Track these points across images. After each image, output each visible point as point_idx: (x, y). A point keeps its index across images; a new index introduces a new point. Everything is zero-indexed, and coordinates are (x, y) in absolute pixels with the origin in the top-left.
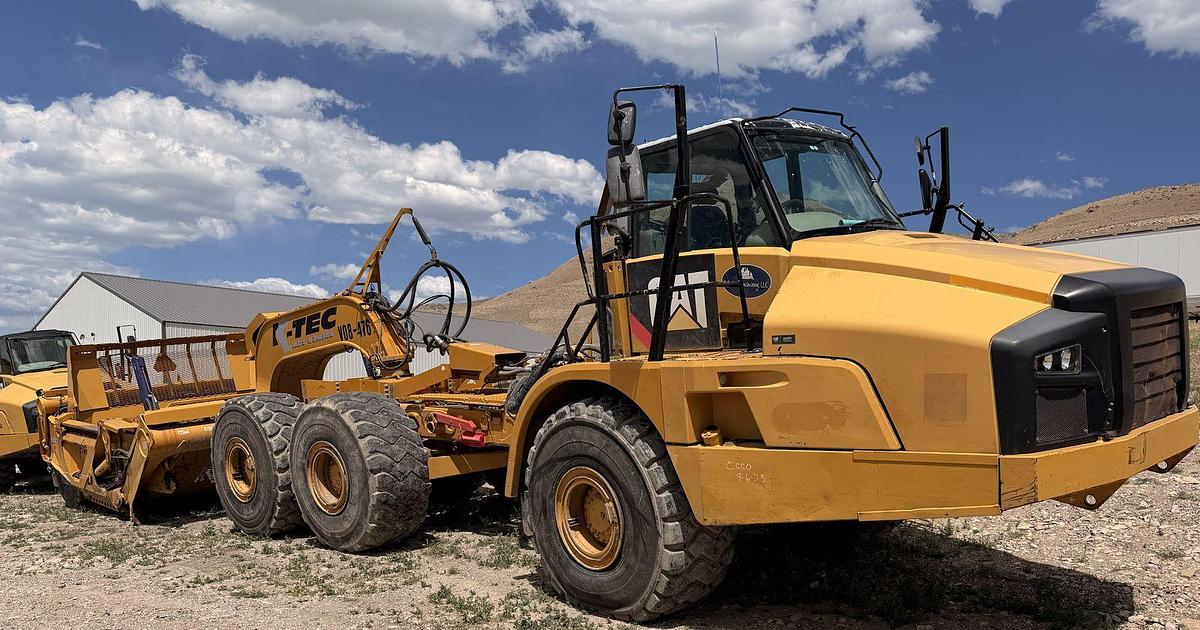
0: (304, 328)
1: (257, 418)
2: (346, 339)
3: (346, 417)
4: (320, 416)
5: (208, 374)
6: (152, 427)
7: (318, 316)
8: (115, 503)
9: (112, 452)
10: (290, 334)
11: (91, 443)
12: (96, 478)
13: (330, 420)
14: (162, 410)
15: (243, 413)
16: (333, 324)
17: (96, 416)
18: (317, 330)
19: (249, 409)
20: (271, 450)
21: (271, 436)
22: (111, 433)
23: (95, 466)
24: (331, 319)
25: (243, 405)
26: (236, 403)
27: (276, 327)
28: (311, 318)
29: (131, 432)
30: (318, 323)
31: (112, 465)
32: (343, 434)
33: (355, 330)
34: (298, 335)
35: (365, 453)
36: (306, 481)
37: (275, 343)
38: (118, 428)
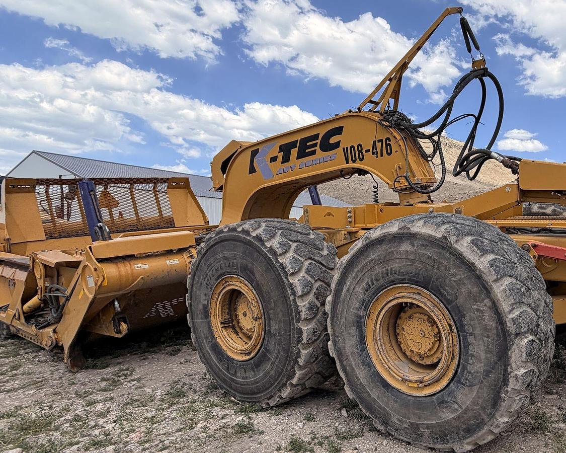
0: (294, 152)
1: (271, 250)
2: (354, 161)
3: (464, 246)
4: (405, 247)
5: (149, 212)
6: (101, 261)
7: (316, 137)
8: (46, 343)
9: (46, 287)
10: (274, 159)
11: (22, 276)
12: (24, 313)
13: (431, 253)
14: (115, 240)
15: (249, 243)
16: (337, 145)
17: (30, 249)
18: (314, 153)
19: (258, 238)
20: (294, 293)
21: (292, 274)
22: (45, 266)
23: (24, 301)
24: (333, 140)
25: (247, 233)
26: (234, 230)
27: (255, 153)
28: (304, 141)
29: (75, 265)
30: (315, 145)
31: (44, 301)
32: (457, 274)
33: (367, 151)
34: (286, 159)
35: (505, 307)
36: (362, 340)
37: (252, 170)
38: (55, 262)
